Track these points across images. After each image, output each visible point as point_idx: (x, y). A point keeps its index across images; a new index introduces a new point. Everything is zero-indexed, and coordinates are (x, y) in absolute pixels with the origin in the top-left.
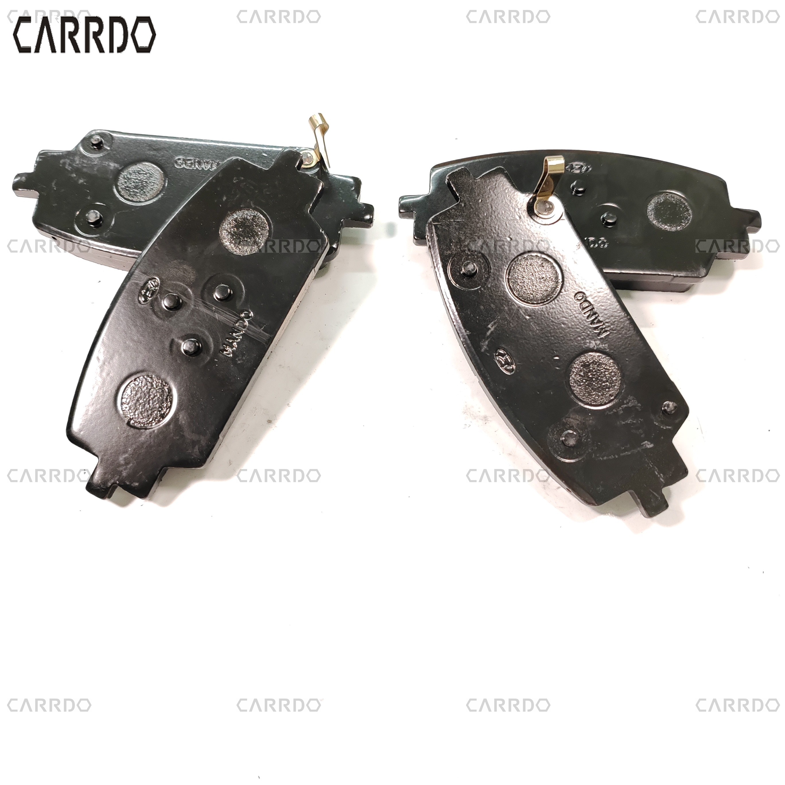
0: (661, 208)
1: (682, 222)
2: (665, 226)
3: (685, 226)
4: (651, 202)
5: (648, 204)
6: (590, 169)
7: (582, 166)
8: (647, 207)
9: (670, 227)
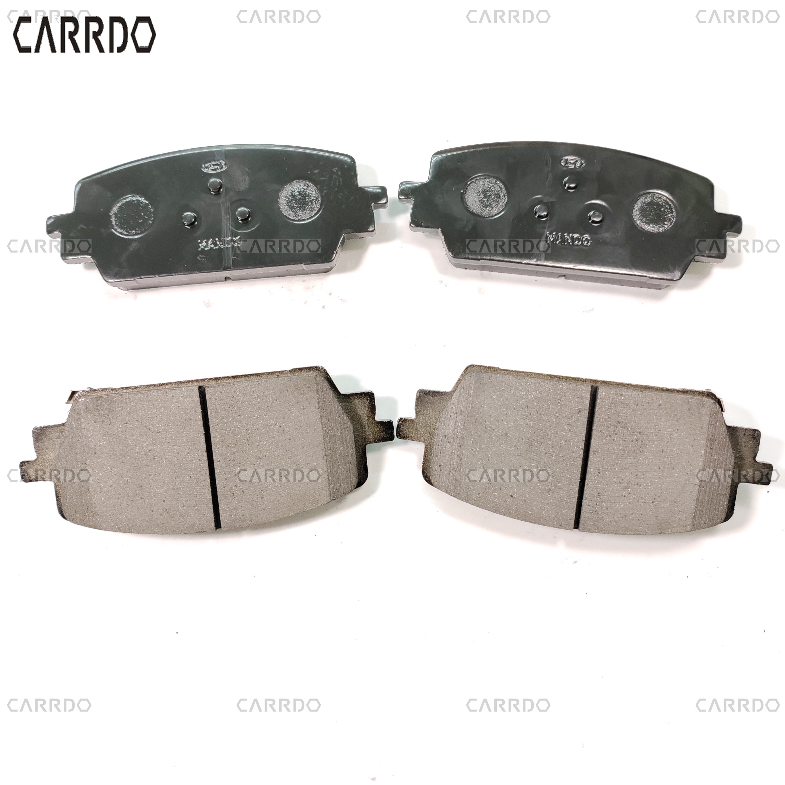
0: (647, 208)
1: (665, 224)
2: (648, 227)
3: (668, 228)
4: (639, 201)
5: (635, 204)
6: (584, 165)
7: (577, 161)
8: (634, 206)
9: (652, 228)
